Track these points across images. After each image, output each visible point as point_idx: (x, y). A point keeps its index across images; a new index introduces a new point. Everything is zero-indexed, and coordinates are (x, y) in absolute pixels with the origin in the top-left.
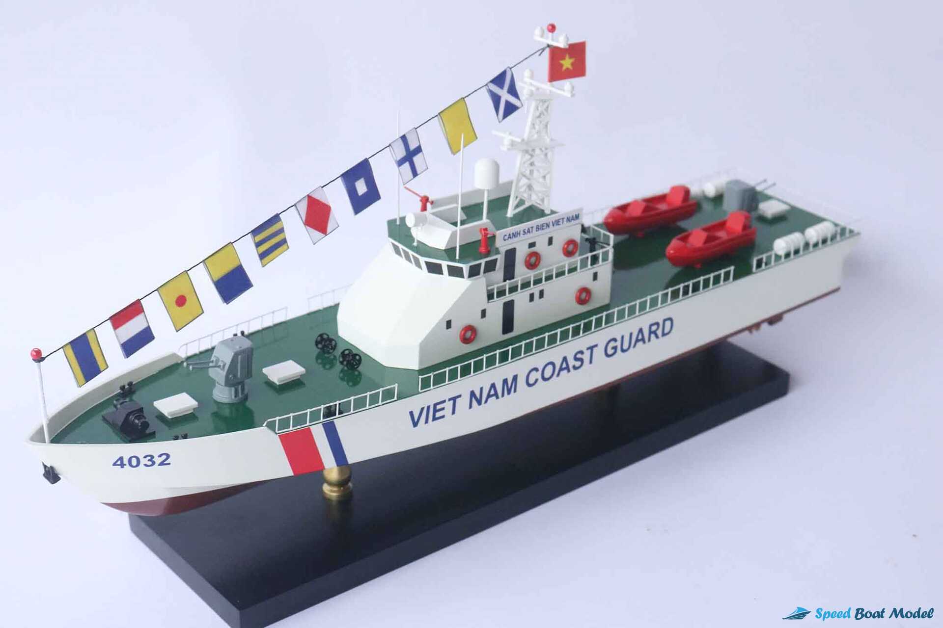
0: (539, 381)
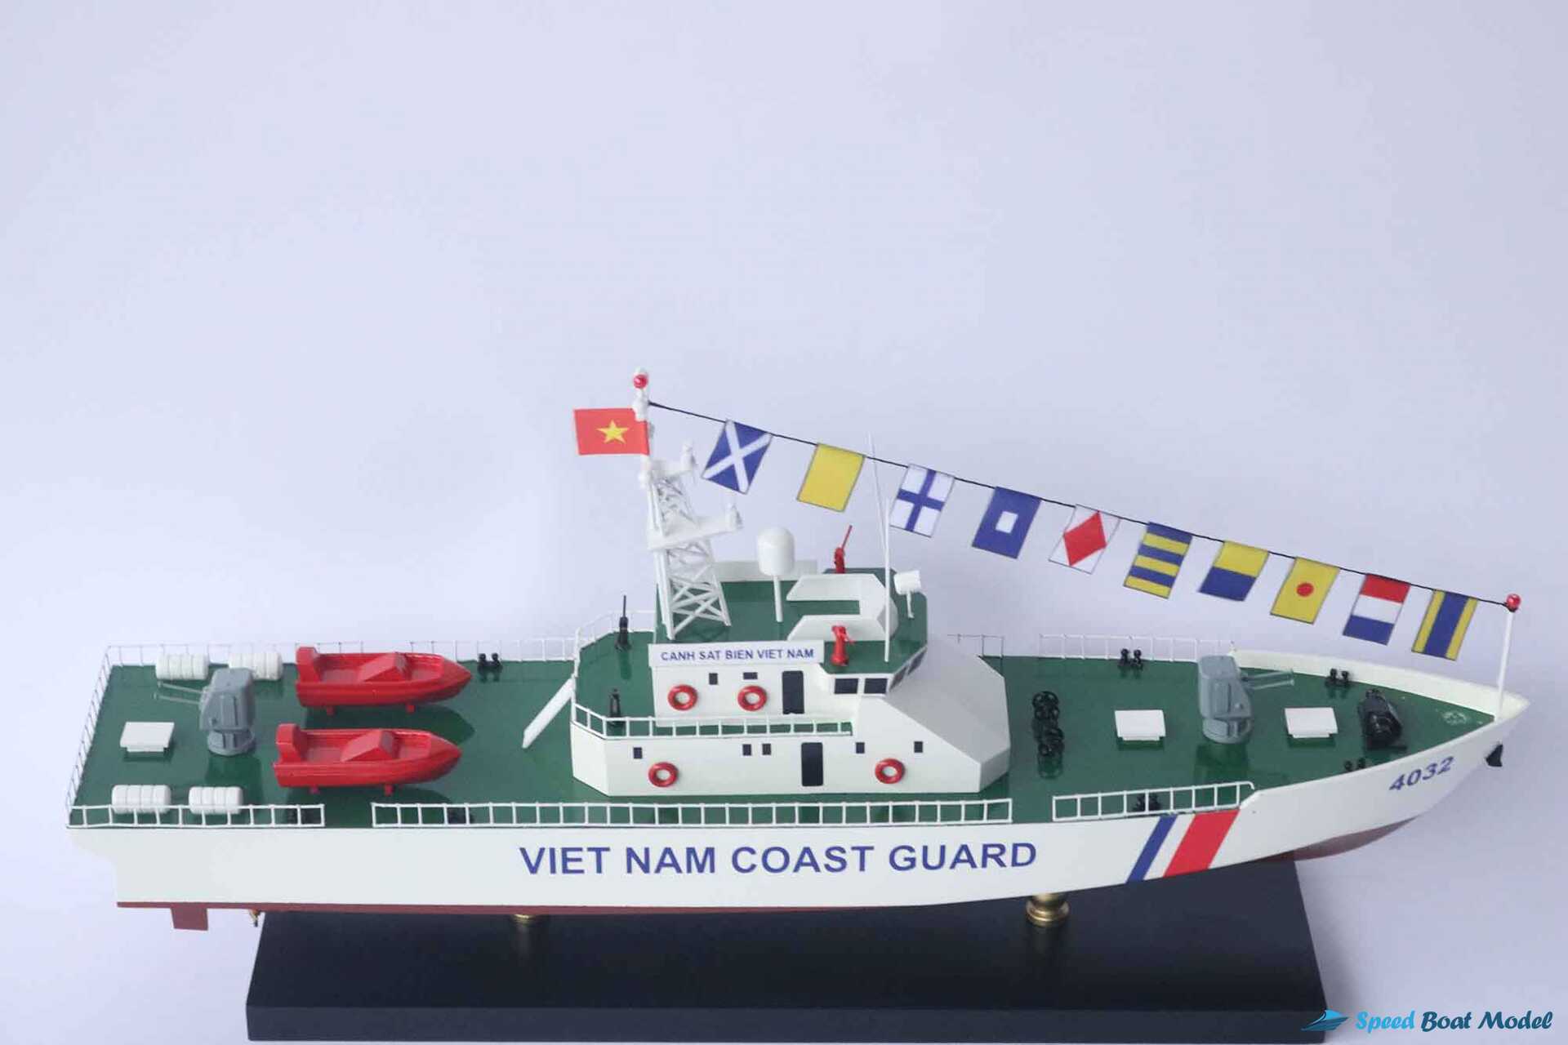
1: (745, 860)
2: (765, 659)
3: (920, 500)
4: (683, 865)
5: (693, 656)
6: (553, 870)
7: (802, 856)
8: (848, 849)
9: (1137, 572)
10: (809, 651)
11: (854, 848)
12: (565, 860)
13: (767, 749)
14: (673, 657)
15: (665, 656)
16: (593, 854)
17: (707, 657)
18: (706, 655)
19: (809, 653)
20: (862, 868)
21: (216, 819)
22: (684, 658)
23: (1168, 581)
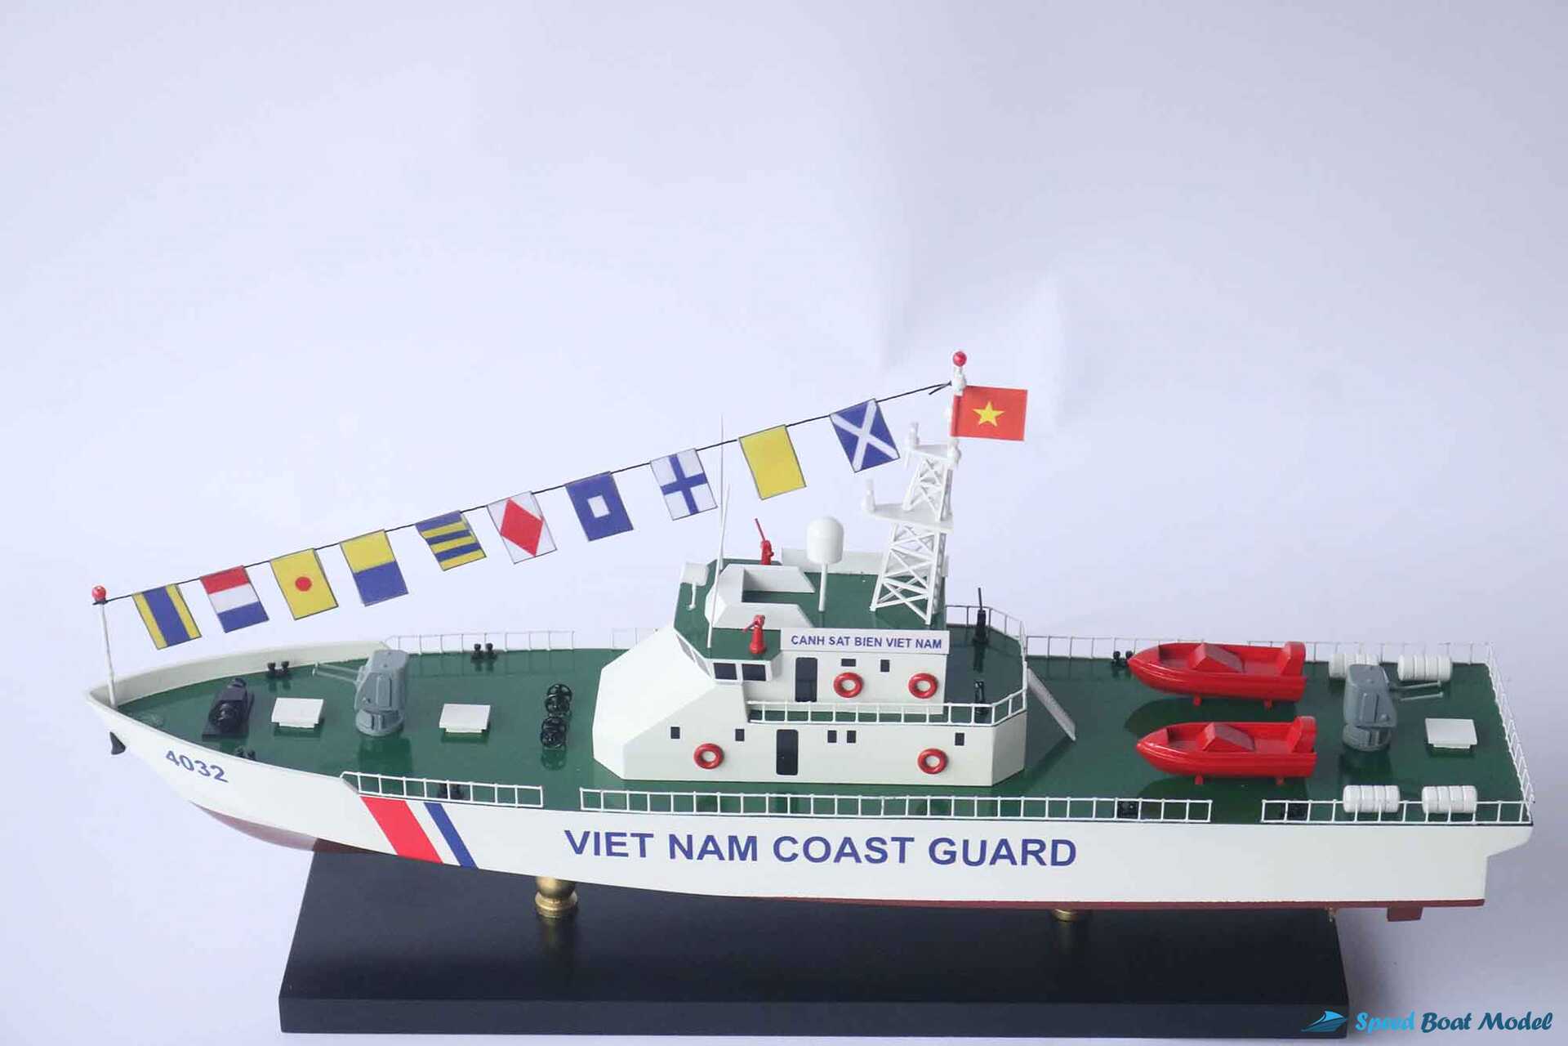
0: (798, 858)
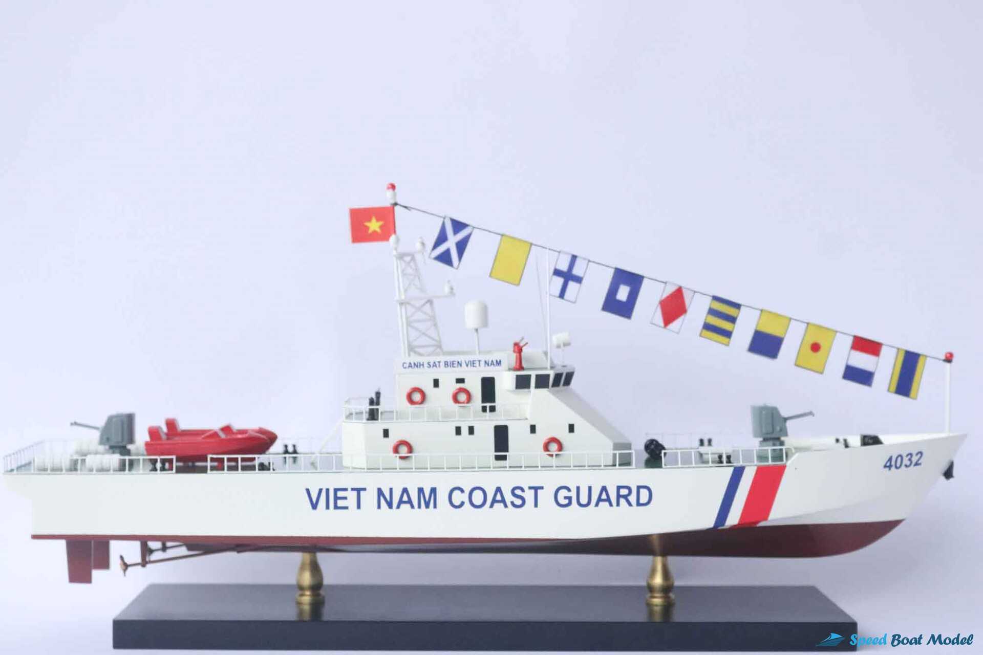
1: (457, 498)
2: (470, 368)
3: (568, 276)
4: (415, 502)
5: (423, 365)
6: (328, 507)
7: (495, 495)
8: (526, 489)
9: (708, 327)
10: (498, 361)
11: (530, 488)
12: (336, 498)
13: (471, 430)
14: (410, 366)
15: (405, 365)
16: (355, 493)
17: (432, 366)
18: (432, 364)
19: (499, 363)
20: (536, 505)
21: (102, 470)
22: (417, 366)
23: (728, 334)
